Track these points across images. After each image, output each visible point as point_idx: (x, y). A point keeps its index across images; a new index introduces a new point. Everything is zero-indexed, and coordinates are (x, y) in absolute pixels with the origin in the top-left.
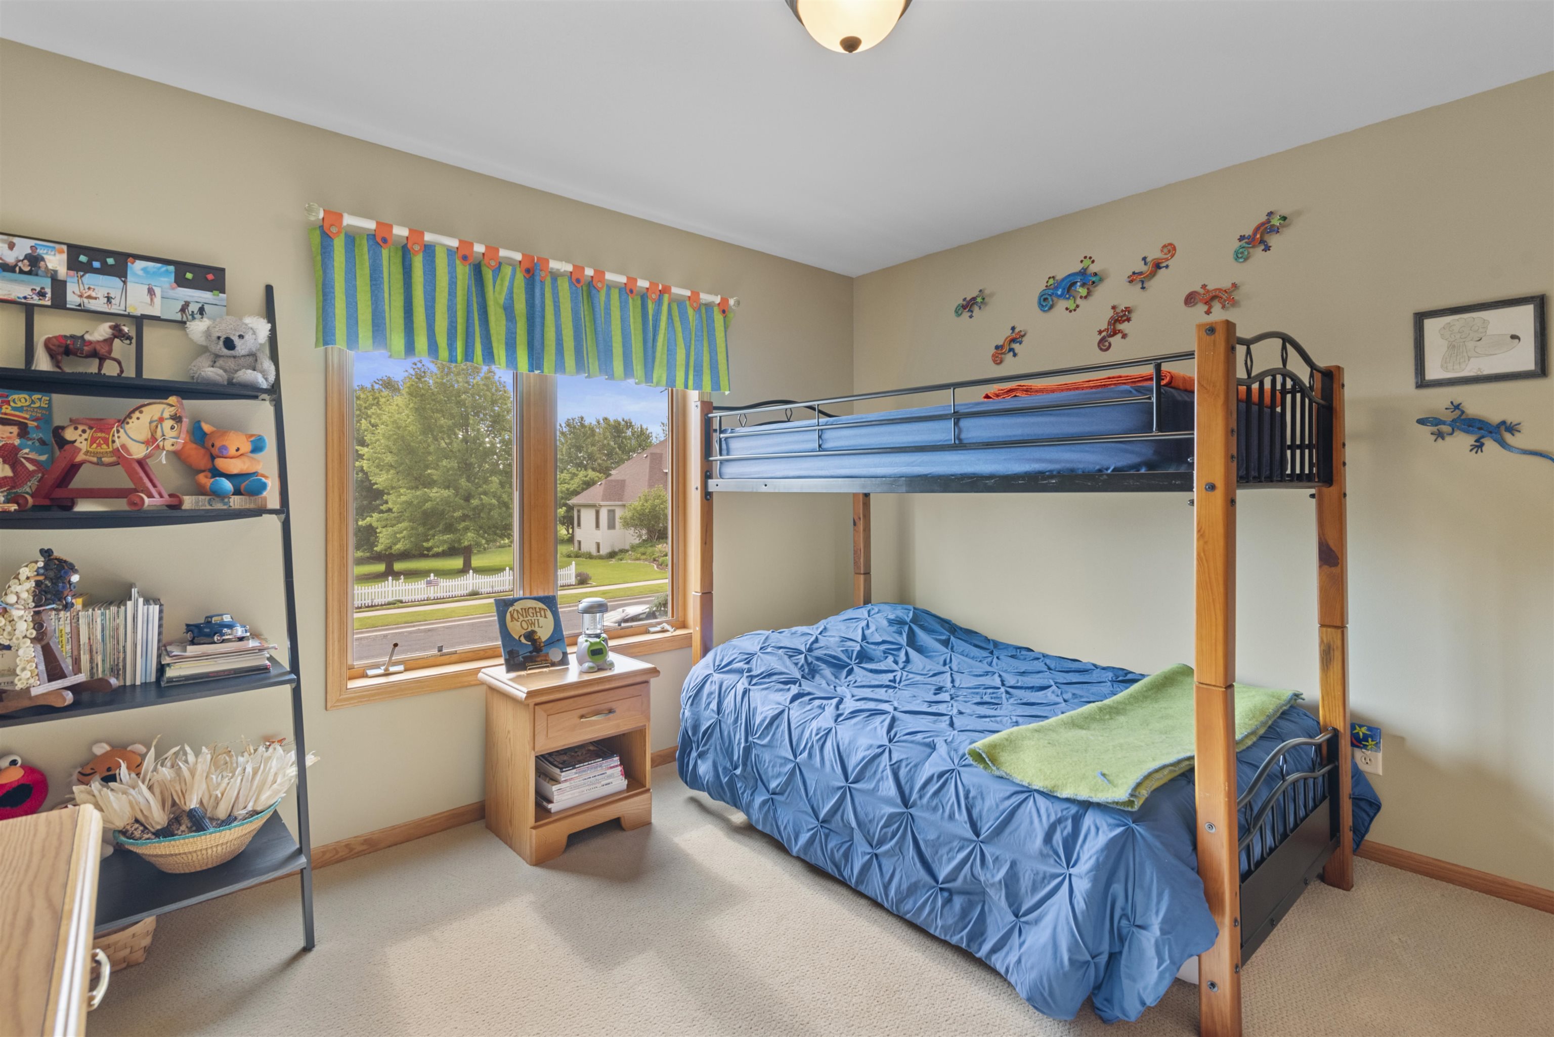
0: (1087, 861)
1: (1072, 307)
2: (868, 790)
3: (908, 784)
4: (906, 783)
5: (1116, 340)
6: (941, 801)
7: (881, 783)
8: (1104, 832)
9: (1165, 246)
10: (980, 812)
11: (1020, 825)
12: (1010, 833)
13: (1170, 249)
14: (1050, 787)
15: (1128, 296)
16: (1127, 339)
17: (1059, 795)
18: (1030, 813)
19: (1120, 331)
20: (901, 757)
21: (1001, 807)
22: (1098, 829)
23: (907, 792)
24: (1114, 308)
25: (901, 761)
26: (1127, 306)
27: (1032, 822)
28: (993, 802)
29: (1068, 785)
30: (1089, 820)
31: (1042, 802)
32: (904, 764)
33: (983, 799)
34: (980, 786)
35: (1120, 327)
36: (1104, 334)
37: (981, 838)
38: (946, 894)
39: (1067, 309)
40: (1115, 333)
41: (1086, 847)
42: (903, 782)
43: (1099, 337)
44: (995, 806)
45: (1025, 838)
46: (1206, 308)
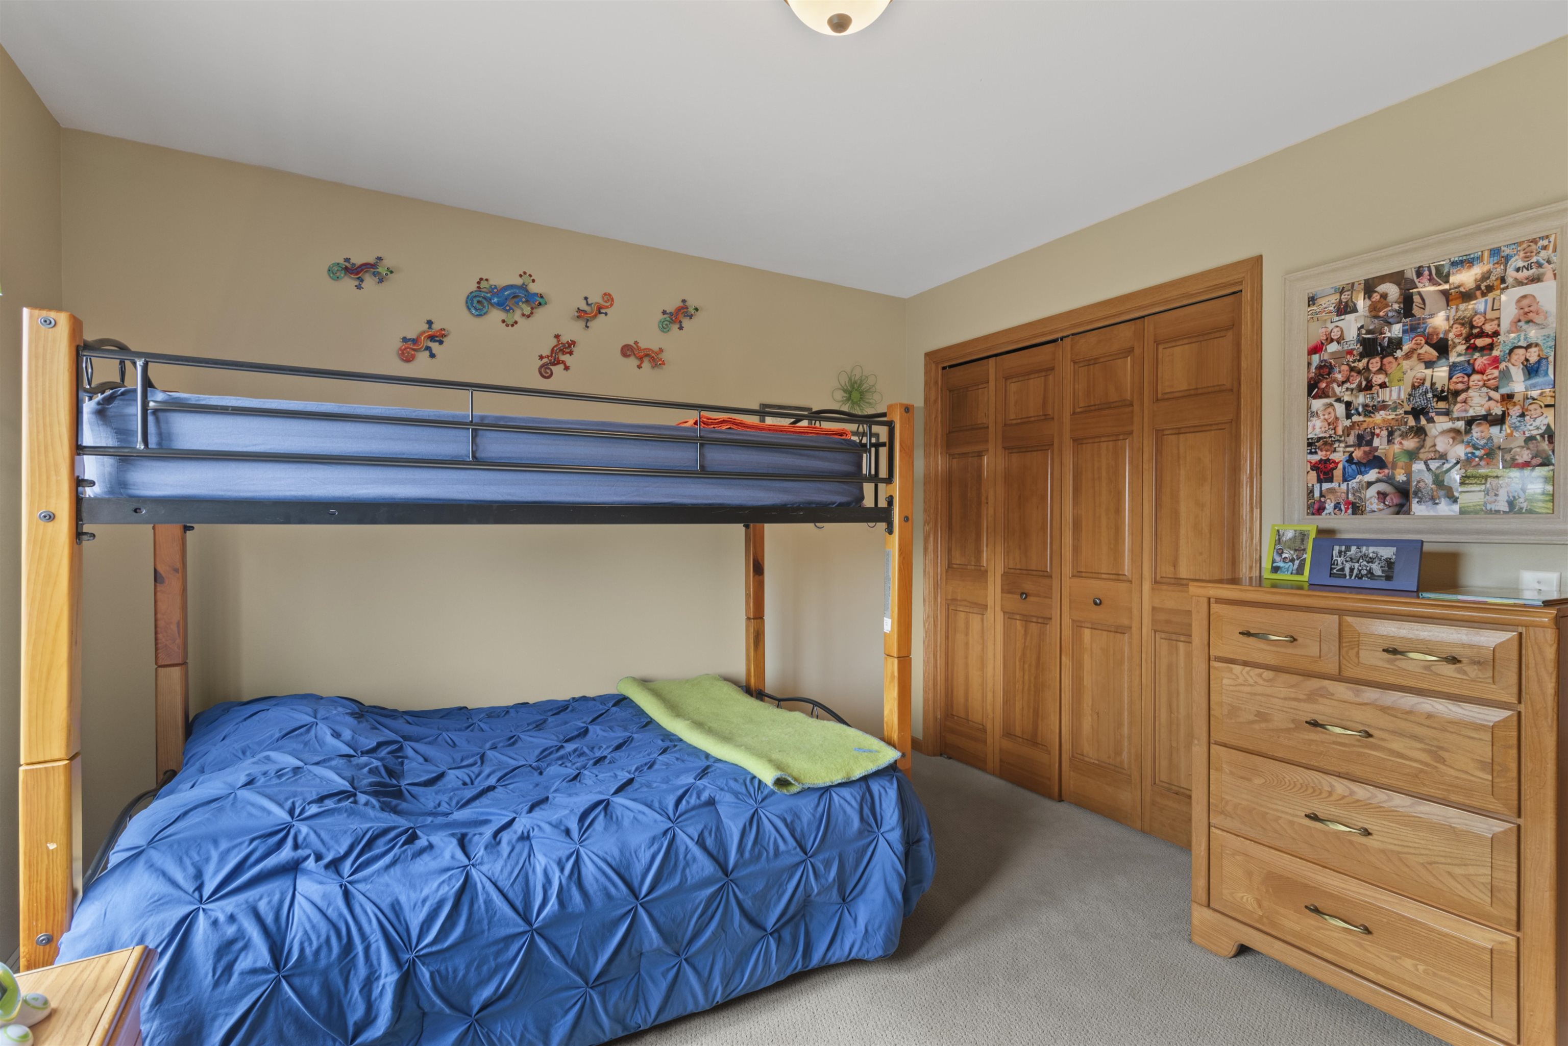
0: (892, 816)
1: (510, 322)
2: (674, 888)
3: (721, 851)
4: (719, 851)
5: (557, 370)
6: (762, 846)
7: (688, 871)
8: (889, 788)
9: (605, 294)
10: (802, 831)
11: (837, 819)
12: (832, 832)
13: (608, 298)
14: (845, 775)
15: (571, 331)
16: (569, 371)
17: (854, 779)
18: (840, 805)
19: (564, 363)
20: (700, 830)
21: (818, 815)
22: (884, 788)
23: (721, 859)
24: (557, 337)
25: (702, 833)
26: (573, 339)
27: (845, 812)
28: (810, 816)
29: (854, 768)
30: (875, 787)
31: (846, 792)
32: (706, 834)
33: (799, 818)
34: (791, 809)
35: (562, 358)
36: (545, 360)
37: (809, 855)
38: (776, 935)
39: (503, 321)
40: (557, 362)
41: (884, 806)
42: (715, 852)
43: (541, 363)
44: (812, 818)
45: (845, 827)
46: (638, 362)
